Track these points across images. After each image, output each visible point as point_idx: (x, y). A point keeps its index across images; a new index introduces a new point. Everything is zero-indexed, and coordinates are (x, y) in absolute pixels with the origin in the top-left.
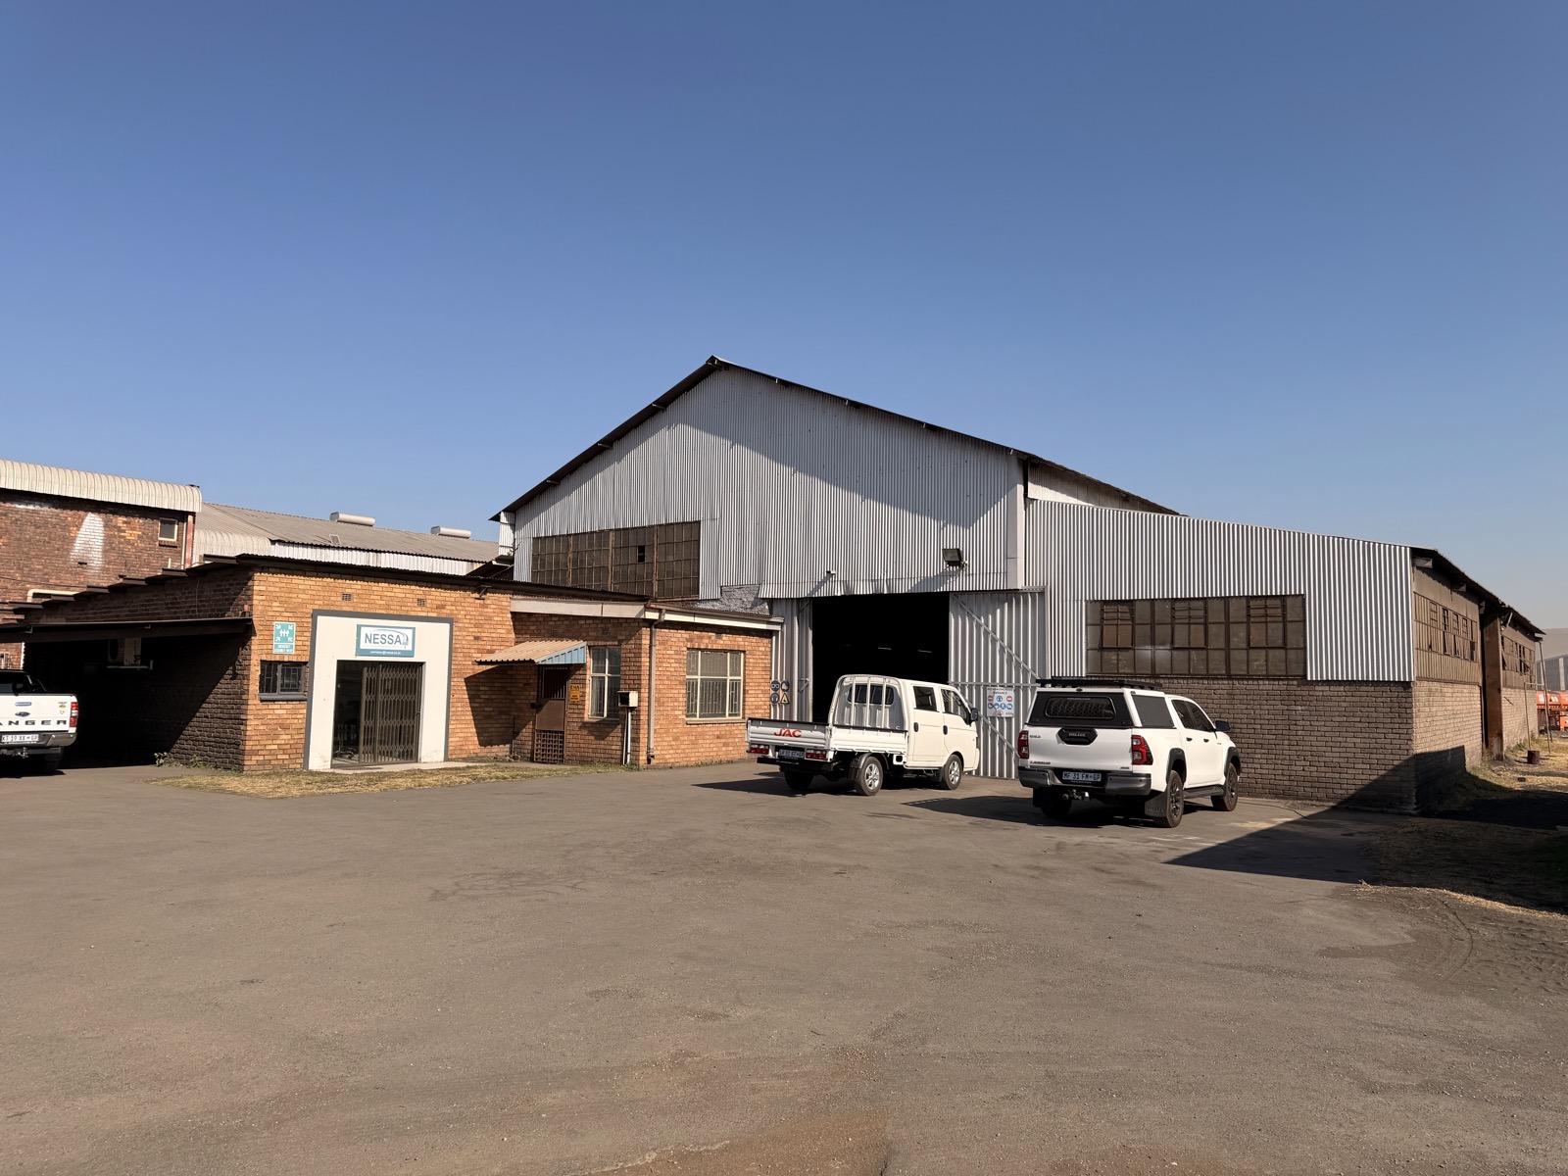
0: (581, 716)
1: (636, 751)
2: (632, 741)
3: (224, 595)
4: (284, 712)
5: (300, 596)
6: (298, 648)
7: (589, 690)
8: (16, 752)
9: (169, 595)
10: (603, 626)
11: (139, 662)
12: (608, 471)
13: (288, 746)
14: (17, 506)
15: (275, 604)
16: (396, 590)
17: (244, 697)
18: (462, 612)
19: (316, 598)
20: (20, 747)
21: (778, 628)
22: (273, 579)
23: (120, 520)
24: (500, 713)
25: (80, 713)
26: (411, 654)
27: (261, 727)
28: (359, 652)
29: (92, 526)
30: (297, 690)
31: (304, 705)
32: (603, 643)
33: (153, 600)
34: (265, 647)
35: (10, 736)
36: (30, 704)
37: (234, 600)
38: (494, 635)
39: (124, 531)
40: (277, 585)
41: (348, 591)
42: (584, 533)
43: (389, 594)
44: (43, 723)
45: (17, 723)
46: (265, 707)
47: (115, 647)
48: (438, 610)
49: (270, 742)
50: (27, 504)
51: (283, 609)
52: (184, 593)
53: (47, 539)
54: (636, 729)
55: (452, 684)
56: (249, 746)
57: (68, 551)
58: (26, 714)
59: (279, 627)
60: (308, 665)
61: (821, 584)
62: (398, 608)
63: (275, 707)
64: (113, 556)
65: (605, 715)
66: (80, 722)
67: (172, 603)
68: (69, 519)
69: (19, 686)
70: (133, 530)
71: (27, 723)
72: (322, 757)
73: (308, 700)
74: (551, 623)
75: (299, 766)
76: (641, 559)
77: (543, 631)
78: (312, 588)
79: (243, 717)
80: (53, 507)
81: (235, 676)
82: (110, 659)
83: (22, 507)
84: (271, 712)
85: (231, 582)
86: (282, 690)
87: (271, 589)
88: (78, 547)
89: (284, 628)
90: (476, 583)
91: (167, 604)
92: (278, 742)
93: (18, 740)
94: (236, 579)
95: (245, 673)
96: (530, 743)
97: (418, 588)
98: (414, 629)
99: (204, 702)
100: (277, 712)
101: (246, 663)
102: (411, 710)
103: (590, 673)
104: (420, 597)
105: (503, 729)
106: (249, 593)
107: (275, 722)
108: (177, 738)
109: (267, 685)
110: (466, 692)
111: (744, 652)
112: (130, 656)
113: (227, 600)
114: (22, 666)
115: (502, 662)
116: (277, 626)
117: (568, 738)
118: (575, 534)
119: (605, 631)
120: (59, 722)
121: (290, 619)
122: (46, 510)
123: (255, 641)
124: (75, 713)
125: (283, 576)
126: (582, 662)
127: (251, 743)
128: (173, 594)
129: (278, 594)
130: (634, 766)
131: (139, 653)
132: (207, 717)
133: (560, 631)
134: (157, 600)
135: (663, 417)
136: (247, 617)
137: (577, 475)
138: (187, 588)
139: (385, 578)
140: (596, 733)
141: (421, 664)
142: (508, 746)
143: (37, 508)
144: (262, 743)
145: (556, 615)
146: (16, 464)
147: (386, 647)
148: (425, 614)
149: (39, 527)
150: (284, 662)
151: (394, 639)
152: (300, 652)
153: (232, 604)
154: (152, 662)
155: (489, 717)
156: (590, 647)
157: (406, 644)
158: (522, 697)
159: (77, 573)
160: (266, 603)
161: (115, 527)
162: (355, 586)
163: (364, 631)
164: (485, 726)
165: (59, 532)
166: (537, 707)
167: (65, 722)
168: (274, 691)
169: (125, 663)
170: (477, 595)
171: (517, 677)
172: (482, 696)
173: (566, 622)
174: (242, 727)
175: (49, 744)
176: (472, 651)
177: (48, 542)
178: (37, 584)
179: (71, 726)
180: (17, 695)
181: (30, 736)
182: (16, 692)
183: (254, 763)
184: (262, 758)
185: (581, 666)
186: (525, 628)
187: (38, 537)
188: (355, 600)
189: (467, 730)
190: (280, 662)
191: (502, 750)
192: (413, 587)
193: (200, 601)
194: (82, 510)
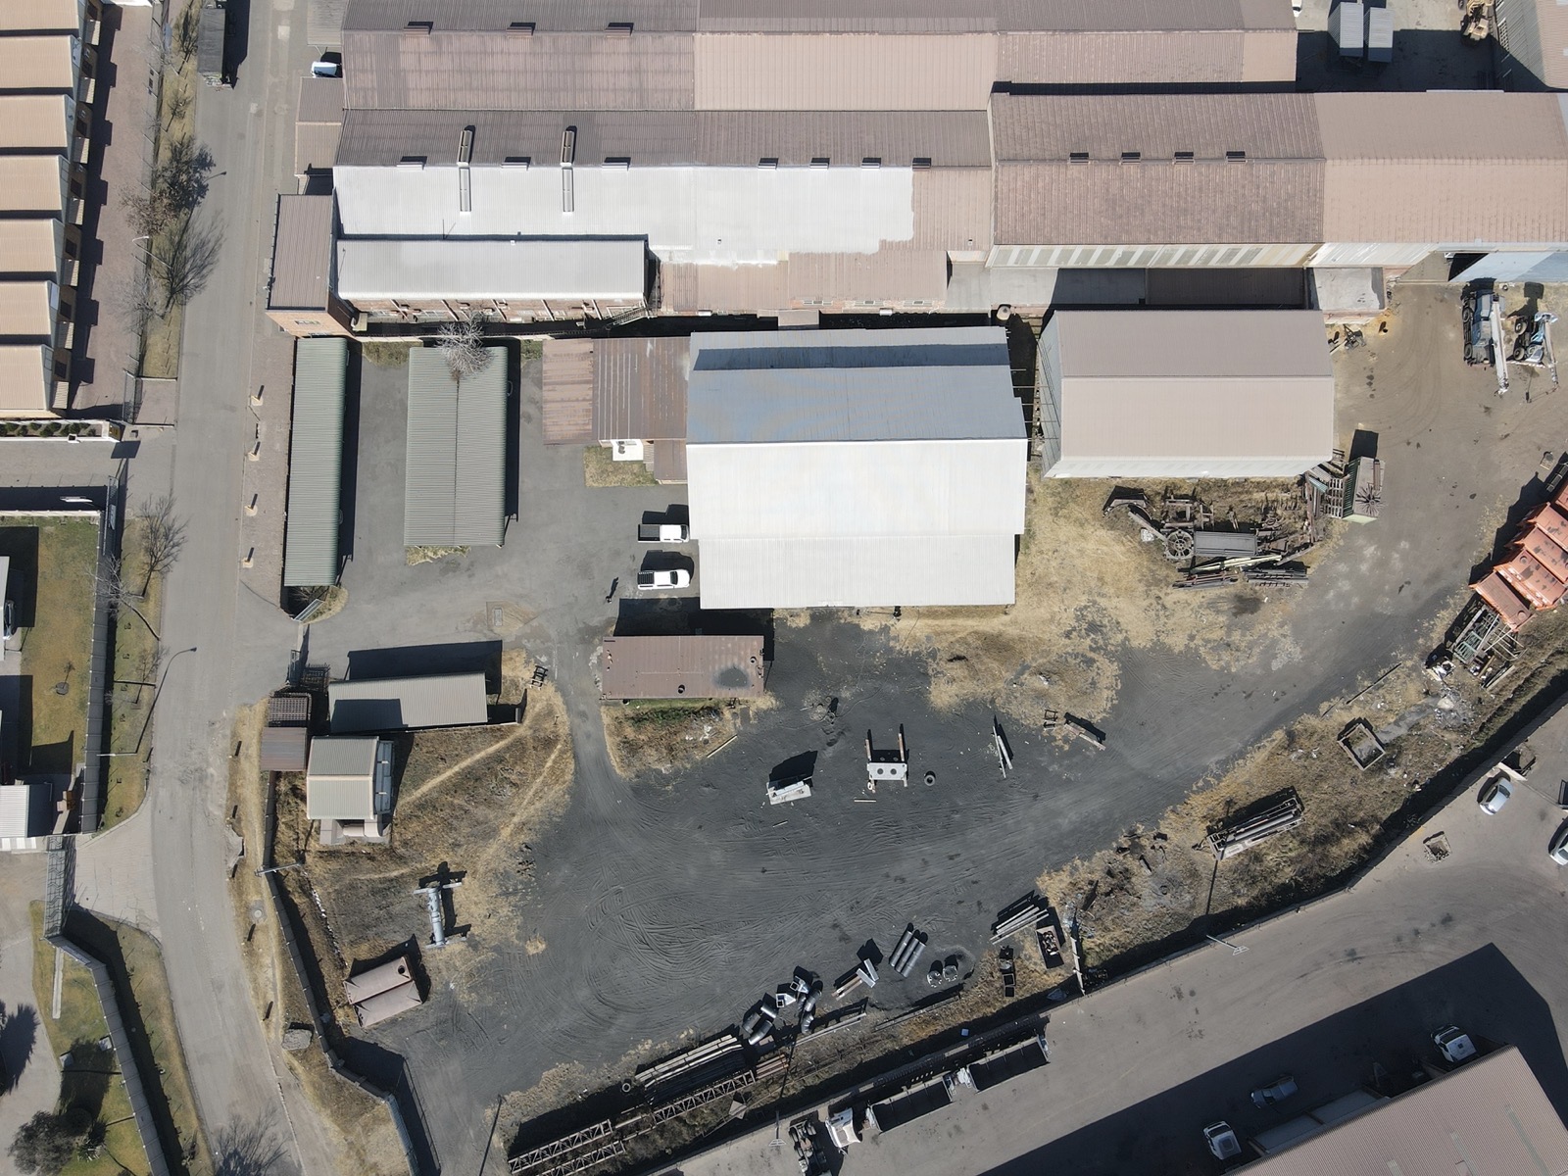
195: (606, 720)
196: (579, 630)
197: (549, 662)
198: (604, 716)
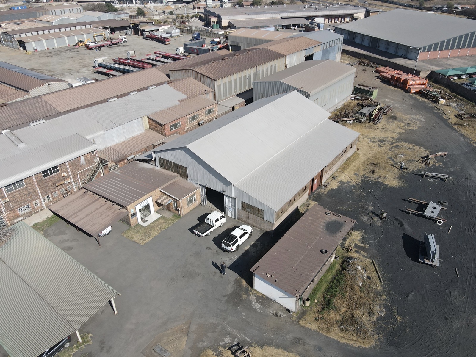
0: (172, 207)
5: (133, 205)
6: (134, 211)
7: (173, 204)
18: (153, 194)
29: (82, 158)
31: (136, 216)
38: (158, 194)
55: (153, 203)
64: (87, 161)
70: (88, 156)
76: (178, 168)
88: (81, 162)
92: (135, 222)
118: (166, 160)
122: (75, 159)
140: (175, 210)
149: (75, 162)
159: (83, 166)
161: (85, 156)
165: (78, 161)
177: (77, 164)
183: (133, 225)
189: (157, 207)
191: (162, 207)
195: (313, 326)
196: (227, 302)
197: (234, 338)
198: (308, 326)
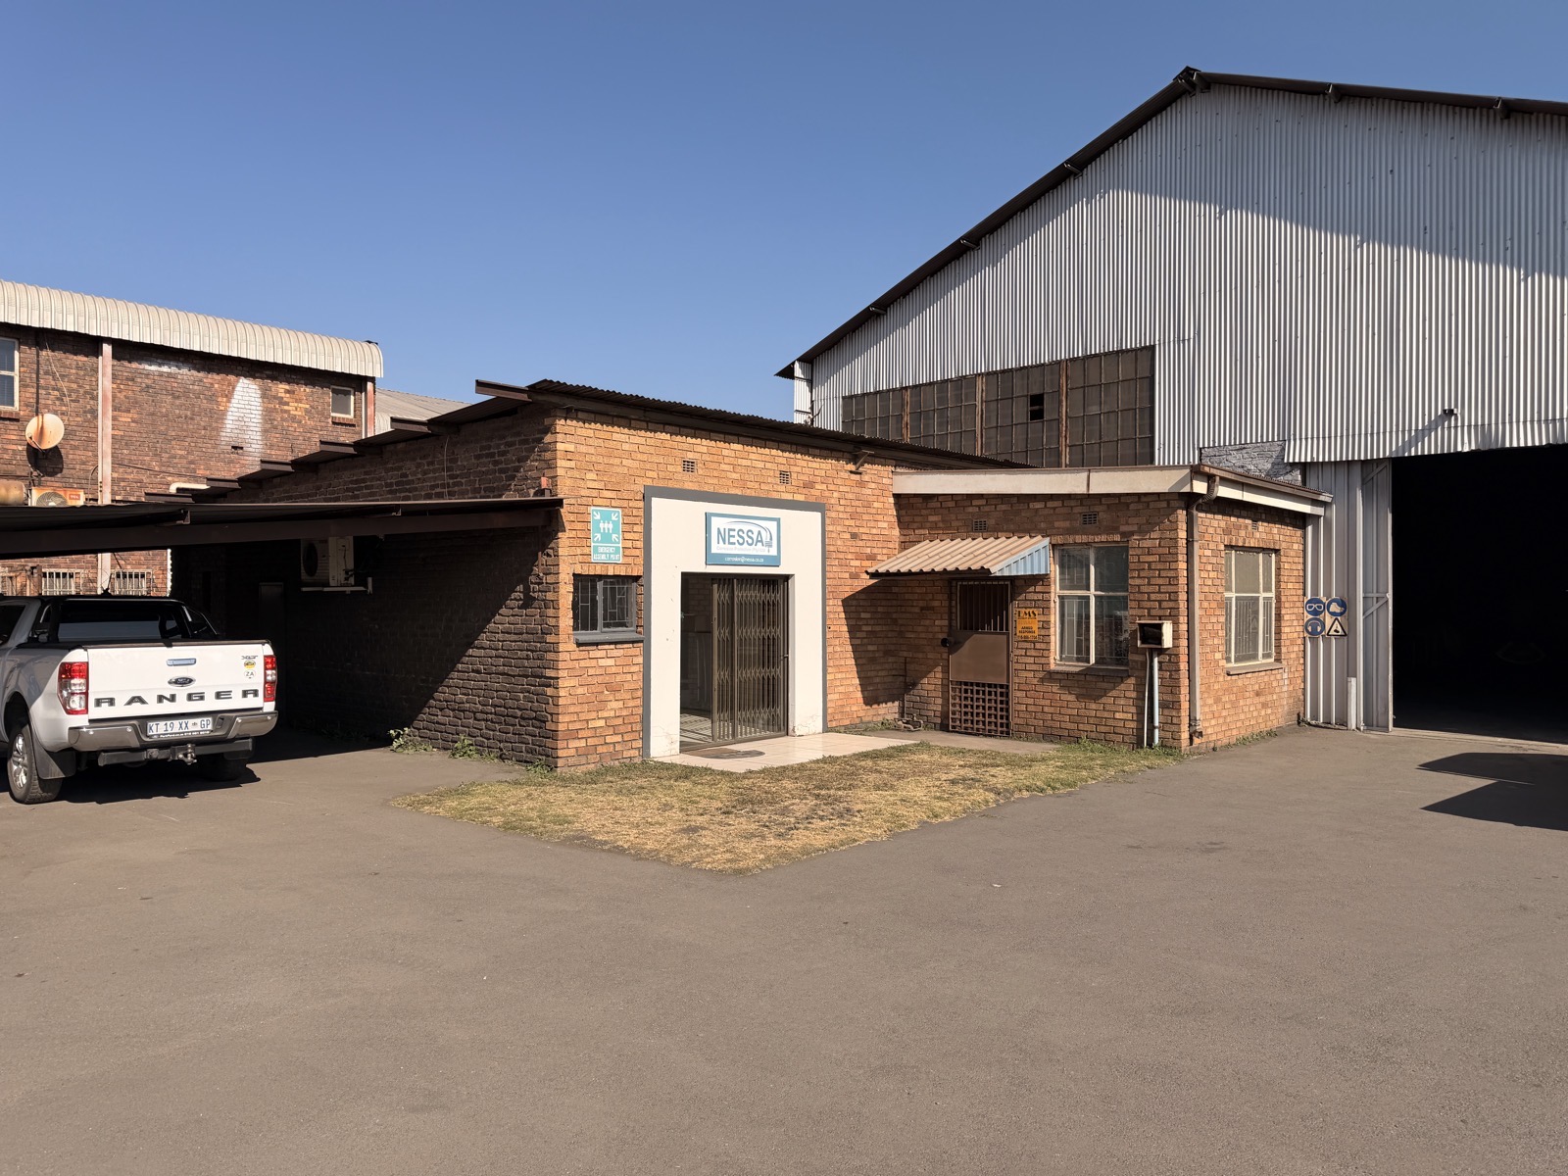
0: (1043, 660)
1: (1170, 724)
2: (1161, 706)
3: (496, 463)
4: (610, 662)
5: (625, 462)
6: (627, 552)
7: (1055, 618)
8: (174, 754)
9: (392, 469)
10: (1084, 510)
11: (352, 580)
12: (973, 284)
13: (620, 721)
14: (147, 367)
15: (591, 476)
16: (752, 456)
17: (549, 638)
18: (836, 495)
19: (648, 466)
20: (180, 743)
21: (1319, 511)
22: (584, 432)
23: (281, 388)
24: (887, 653)
25: (279, 675)
26: (775, 561)
27: (580, 691)
28: (710, 558)
29: (246, 393)
30: (624, 625)
31: (637, 650)
32: (1084, 539)
33: (364, 481)
34: (579, 551)
35: (162, 724)
36: (192, 662)
37: (517, 469)
38: (874, 531)
39: (287, 404)
40: (590, 441)
41: (690, 456)
42: (931, 384)
43: (744, 462)
44: (218, 695)
45: (173, 698)
46: (584, 655)
47: (313, 557)
48: (805, 491)
49: (593, 715)
50: (160, 365)
51: (601, 485)
52: (418, 466)
53: (189, 413)
54: (1171, 686)
55: (828, 609)
56: (564, 722)
57: (218, 430)
58: (187, 681)
59: (598, 517)
60: (642, 581)
61: (1422, 434)
62: (757, 486)
63: (599, 654)
64: (275, 437)
65: (1093, 660)
66: (283, 690)
67: (397, 484)
68: (216, 386)
69: (171, 624)
70: (300, 401)
71: (190, 697)
72: (668, 735)
73: (643, 641)
74: (970, 510)
75: (636, 753)
76: (1037, 416)
77: (954, 524)
78: (642, 449)
79: (549, 673)
80: (195, 369)
81: (528, 602)
82: (304, 576)
83: (154, 368)
84: (593, 663)
85: (509, 439)
86: (606, 625)
87: (583, 449)
88: (230, 423)
89: (606, 518)
90: (850, 447)
91: (391, 484)
92: (605, 714)
93: (176, 729)
94: (518, 434)
95: (550, 596)
96: (940, 701)
97: (780, 453)
98: (778, 520)
99: (470, 645)
100: (602, 662)
101: (550, 579)
102: (774, 652)
103: (1056, 590)
104: (783, 468)
105: (890, 679)
106: (548, 455)
107: (600, 679)
108: (425, 704)
109: (584, 618)
110: (844, 622)
111: (1277, 551)
112: (337, 570)
113: (502, 471)
114: (169, 589)
115: (888, 574)
116: (595, 514)
117: (1016, 695)
118: (915, 387)
119: (1090, 519)
120: (245, 694)
121: (614, 503)
122: (185, 373)
123: (564, 539)
124: (272, 675)
125: (599, 426)
126: (1043, 572)
127: (567, 718)
128: (400, 468)
129: (594, 459)
130: (1169, 748)
131: (351, 565)
132: (478, 672)
133: (991, 522)
134: (372, 480)
135: (1075, 186)
136: (547, 497)
137: (916, 296)
138: (424, 457)
139: (738, 435)
140: (1077, 691)
141: (786, 578)
142: (897, 703)
143: (174, 370)
144: (583, 717)
145: (981, 496)
146: (141, 307)
147: (746, 550)
148: (789, 497)
149: (178, 397)
150: (607, 576)
151: (755, 537)
152: (630, 560)
153: (513, 478)
154: (370, 580)
155: (873, 660)
156: (1054, 546)
157: (770, 545)
158: (920, 629)
159: (231, 462)
160: (576, 474)
161: (276, 397)
162: (699, 448)
163: (716, 522)
164: (869, 674)
165: (205, 404)
166: (951, 644)
167: (255, 693)
168: (594, 627)
169: (332, 583)
170: (851, 467)
171: (907, 596)
172: (865, 628)
173: (1004, 507)
174: (549, 691)
175: (232, 734)
176: (850, 556)
177: (192, 419)
178: (180, 475)
179: (266, 699)
180: (169, 645)
181: (198, 721)
182: (167, 639)
183: (572, 752)
184: (582, 743)
185: (1041, 579)
186: (917, 519)
187: (177, 411)
188: (700, 472)
189: (850, 681)
190: (600, 577)
191: (889, 710)
192: (774, 452)
193: (451, 477)
194: (232, 374)
